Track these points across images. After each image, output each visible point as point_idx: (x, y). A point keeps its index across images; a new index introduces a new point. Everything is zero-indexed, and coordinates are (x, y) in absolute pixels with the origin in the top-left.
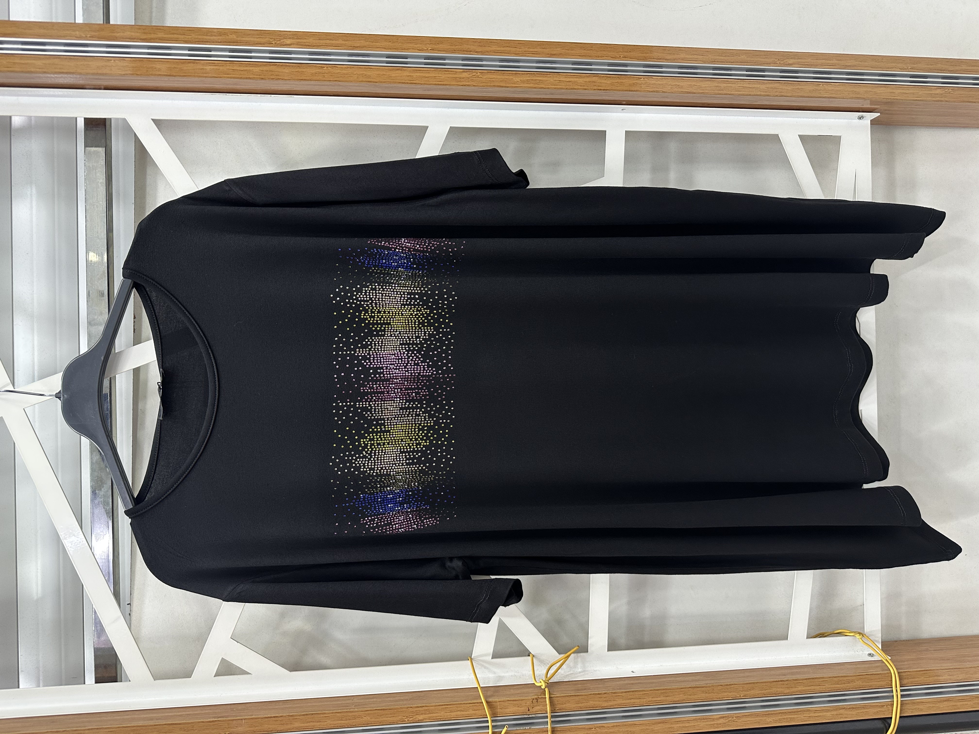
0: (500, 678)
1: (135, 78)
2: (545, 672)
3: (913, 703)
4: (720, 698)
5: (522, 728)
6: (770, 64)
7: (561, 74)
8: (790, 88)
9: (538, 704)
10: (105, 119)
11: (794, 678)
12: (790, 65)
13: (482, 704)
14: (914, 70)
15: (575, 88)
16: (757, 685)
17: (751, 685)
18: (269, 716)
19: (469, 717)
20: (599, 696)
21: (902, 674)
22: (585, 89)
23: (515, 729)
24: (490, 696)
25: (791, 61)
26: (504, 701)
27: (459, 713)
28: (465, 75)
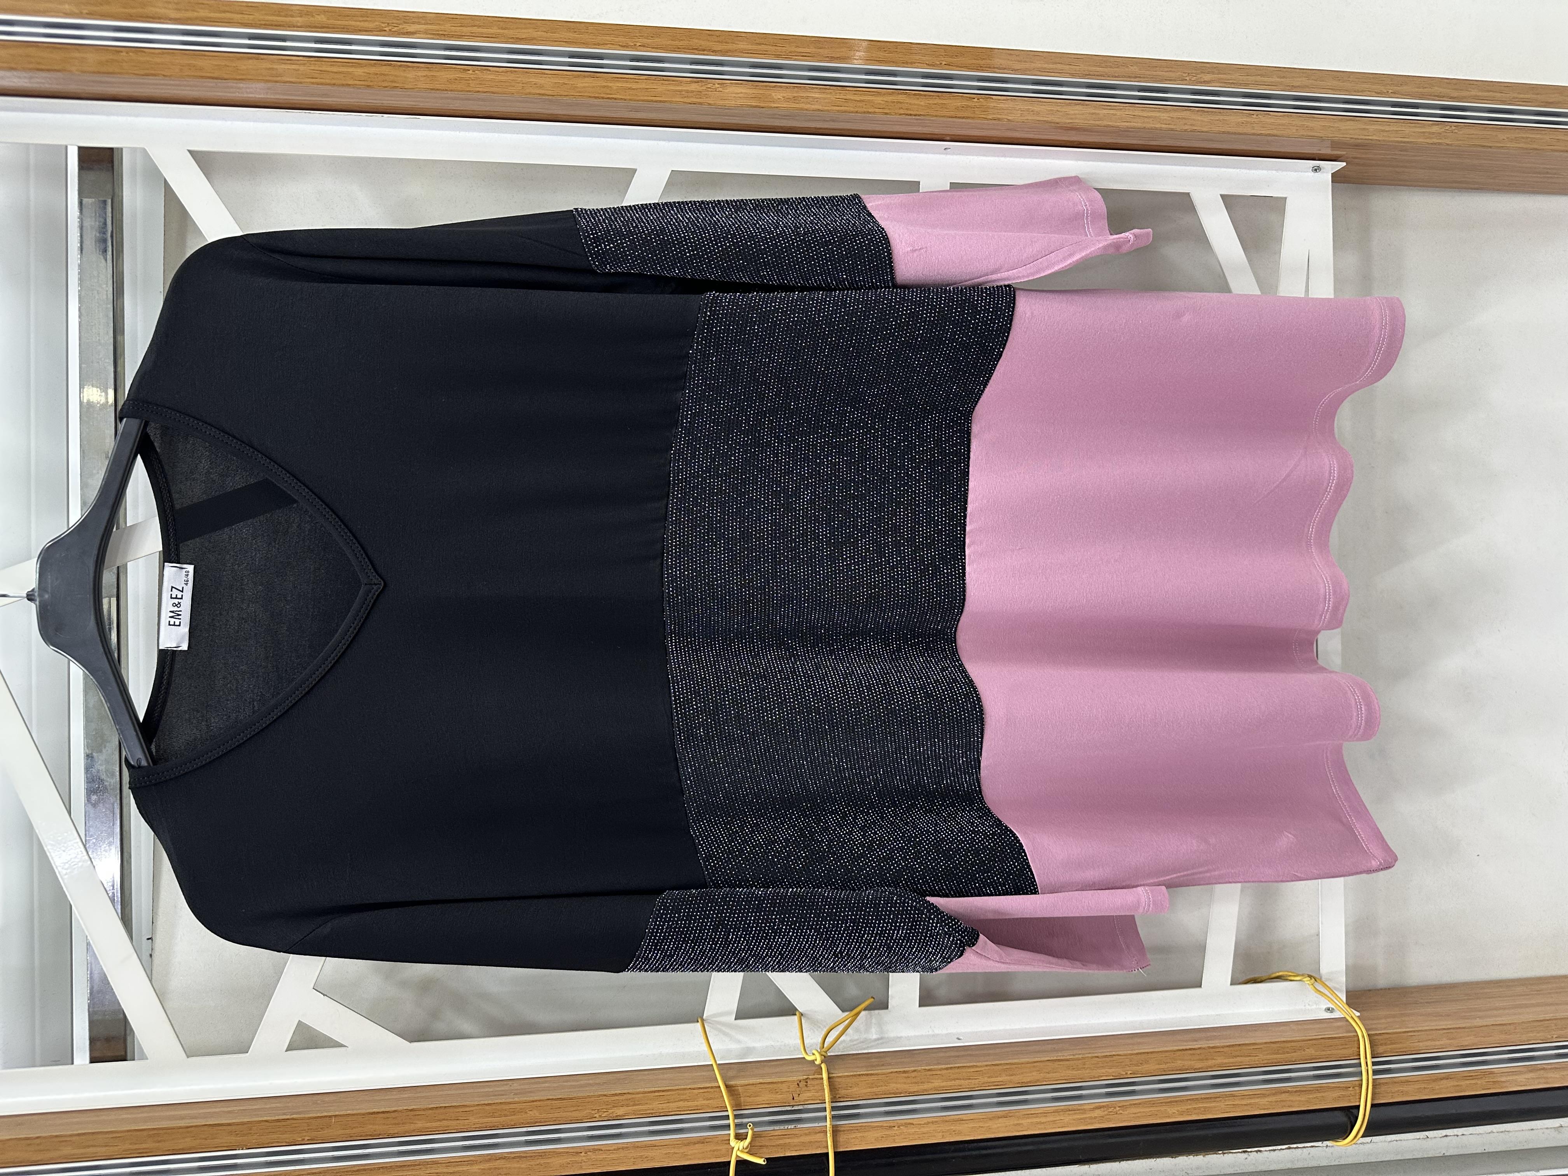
0: (749, 1050)
1: (162, 82)
2: (820, 1040)
3: (1394, 1082)
4: (1095, 1077)
5: (782, 1127)
6: (1175, 80)
7: (848, 88)
8: (1206, 118)
9: (808, 1089)
10: (111, 149)
11: (1211, 1045)
12: (1205, 83)
13: (718, 1089)
14: (1397, 95)
15: (870, 111)
16: (1150, 1056)
17: (1143, 1056)
18: (375, 1110)
19: (696, 1110)
20: (904, 1075)
21: (1376, 1037)
22: (886, 114)
23: (772, 1128)
24: (733, 1078)
25: (1207, 77)
26: (753, 1084)
27: (681, 1104)
28: (694, 87)
